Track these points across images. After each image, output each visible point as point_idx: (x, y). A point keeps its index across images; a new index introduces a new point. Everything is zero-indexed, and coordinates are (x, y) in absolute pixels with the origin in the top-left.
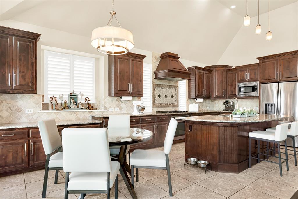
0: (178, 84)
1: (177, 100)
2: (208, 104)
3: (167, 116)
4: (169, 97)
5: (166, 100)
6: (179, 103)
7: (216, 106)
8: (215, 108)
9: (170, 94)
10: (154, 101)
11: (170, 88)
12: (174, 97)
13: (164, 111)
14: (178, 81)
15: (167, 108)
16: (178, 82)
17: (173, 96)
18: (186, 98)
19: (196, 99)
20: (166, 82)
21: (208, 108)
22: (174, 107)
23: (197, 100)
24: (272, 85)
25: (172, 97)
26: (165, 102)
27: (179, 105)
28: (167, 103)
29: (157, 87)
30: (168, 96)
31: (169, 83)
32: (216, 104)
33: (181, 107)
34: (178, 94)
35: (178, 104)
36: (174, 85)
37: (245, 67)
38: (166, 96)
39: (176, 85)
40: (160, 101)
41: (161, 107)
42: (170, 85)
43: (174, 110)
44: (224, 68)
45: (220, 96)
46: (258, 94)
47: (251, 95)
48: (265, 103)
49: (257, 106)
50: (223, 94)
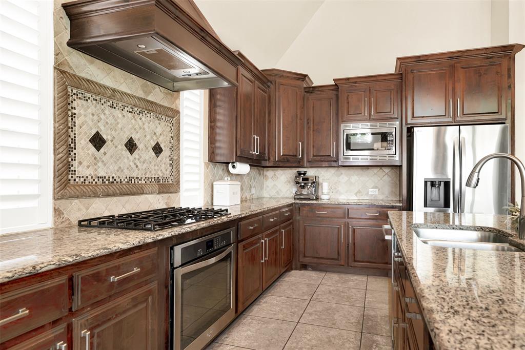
0: (177, 101)
1: (175, 164)
2: (253, 180)
3: (154, 250)
4: (145, 151)
5: (132, 164)
6: (184, 178)
7: (268, 187)
8: (265, 192)
9: (148, 137)
10: (68, 166)
11: (150, 111)
12: (166, 152)
13: (124, 212)
14: (178, 91)
15: (137, 197)
16: (178, 97)
17: (162, 146)
18: (202, 161)
19: (230, 165)
20: (134, 81)
21: (253, 191)
22: (163, 193)
23: (234, 167)
24: (445, 131)
25: (158, 149)
26: (127, 173)
27: (183, 185)
28: (135, 175)
29: (88, 95)
30: (140, 146)
31: (145, 92)
32: (267, 180)
33: (187, 190)
34: (178, 140)
35: (178, 182)
36: (166, 104)
37: (361, 82)
38: (131, 146)
39: (173, 107)
40: (100, 164)
41: (107, 195)
42: (150, 98)
43: (165, 207)
44: (299, 83)
45: (290, 159)
46: (395, 154)
47: (378, 158)
48: (425, 179)
49: (375, 187)
50: (297, 153)
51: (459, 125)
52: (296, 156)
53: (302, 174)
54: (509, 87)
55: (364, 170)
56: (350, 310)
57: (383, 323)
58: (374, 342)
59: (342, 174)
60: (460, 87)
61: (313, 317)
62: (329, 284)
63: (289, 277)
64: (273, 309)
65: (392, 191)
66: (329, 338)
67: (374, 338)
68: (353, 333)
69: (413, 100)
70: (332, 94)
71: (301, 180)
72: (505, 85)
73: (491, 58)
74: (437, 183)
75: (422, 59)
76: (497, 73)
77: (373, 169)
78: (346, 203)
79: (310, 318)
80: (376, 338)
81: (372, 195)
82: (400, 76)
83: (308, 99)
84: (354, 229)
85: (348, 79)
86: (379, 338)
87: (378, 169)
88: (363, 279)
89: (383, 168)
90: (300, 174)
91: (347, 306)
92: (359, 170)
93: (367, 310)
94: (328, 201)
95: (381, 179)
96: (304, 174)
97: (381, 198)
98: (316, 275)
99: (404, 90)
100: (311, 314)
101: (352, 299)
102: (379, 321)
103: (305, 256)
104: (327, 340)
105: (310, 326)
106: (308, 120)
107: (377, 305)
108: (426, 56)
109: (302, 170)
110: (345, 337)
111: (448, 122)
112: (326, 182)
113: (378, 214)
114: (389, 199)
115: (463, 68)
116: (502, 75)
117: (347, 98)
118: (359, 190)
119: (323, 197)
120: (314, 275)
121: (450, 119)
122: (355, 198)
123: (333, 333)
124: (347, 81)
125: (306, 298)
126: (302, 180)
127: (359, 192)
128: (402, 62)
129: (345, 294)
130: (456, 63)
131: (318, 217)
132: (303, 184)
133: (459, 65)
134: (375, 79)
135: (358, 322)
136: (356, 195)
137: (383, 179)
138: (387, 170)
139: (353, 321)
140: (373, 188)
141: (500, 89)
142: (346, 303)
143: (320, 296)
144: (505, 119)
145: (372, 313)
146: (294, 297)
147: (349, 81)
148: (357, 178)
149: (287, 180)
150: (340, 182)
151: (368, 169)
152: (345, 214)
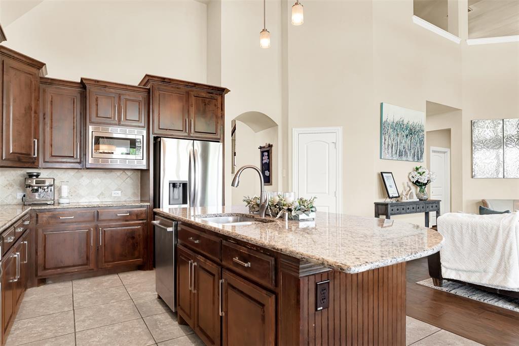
37: (110, 87)
44: (34, 70)
45: (22, 158)
46: (143, 159)
47: (127, 161)
48: (170, 181)
49: (119, 189)
50: (31, 151)
51: (194, 140)
52: (30, 155)
53: (35, 176)
54: (222, 116)
55: (107, 173)
56: (121, 305)
57: (155, 305)
58: (156, 321)
59: (83, 176)
60: (193, 110)
61: (88, 322)
62: (83, 291)
63: (28, 296)
64: (33, 332)
65: (134, 193)
66: (116, 332)
67: (154, 318)
68: (135, 321)
69: (159, 114)
70: (76, 92)
71: (34, 183)
72: (220, 115)
73: (212, 93)
74: (178, 185)
75: (166, 80)
76: (215, 105)
77: (116, 172)
78: (95, 206)
79: (86, 324)
80: (156, 317)
81: (115, 197)
82: (147, 91)
83: (44, 91)
84: (105, 231)
85: (98, 81)
86: (159, 317)
87: (121, 172)
88: (115, 278)
89: (126, 171)
90: (31, 176)
91: (115, 303)
92: (102, 173)
93: (135, 300)
94: (68, 205)
95: (124, 182)
96: (37, 176)
97: (124, 200)
98: (62, 287)
99: (151, 103)
100: (84, 321)
101: (116, 296)
102: (150, 305)
103: (45, 269)
104: (116, 334)
105: (90, 331)
106: (44, 115)
107: (141, 294)
108: (170, 79)
109: (34, 171)
110: (131, 326)
111: (185, 136)
112: (66, 185)
113: (128, 214)
114: (132, 200)
115: (195, 96)
116: (218, 108)
117: (97, 100)
118: (102, 193)
119: (62, 201)
120: (60, 287)
121: (186, 134)
122: (98, 200)
123: (116, 328)
124: (97, 83)
125: (66, 309)
126: (36, 183)
127: (102, 194)
128: (149, 78)
129: (107, 294)
130: (191, 91)
131: (63, 223)
132: (36, 188)
133: (192, 93)
134: (125, 87)
135: (134, 311)
136: (99, 198)
137: (126, 181)
138: (129, 173)
139: (129, 312)
140: (116, 190)
141: (217, 117)
142: (112, 301)
143: (81, 303)
144: (220, 139)
145: (142, 301)
146: (51, 313)
147: (99, 84)
148: (100, 181)
149: (8, 182)
150: (80, 184)
151: (111, 171)
152: (94, 217)
